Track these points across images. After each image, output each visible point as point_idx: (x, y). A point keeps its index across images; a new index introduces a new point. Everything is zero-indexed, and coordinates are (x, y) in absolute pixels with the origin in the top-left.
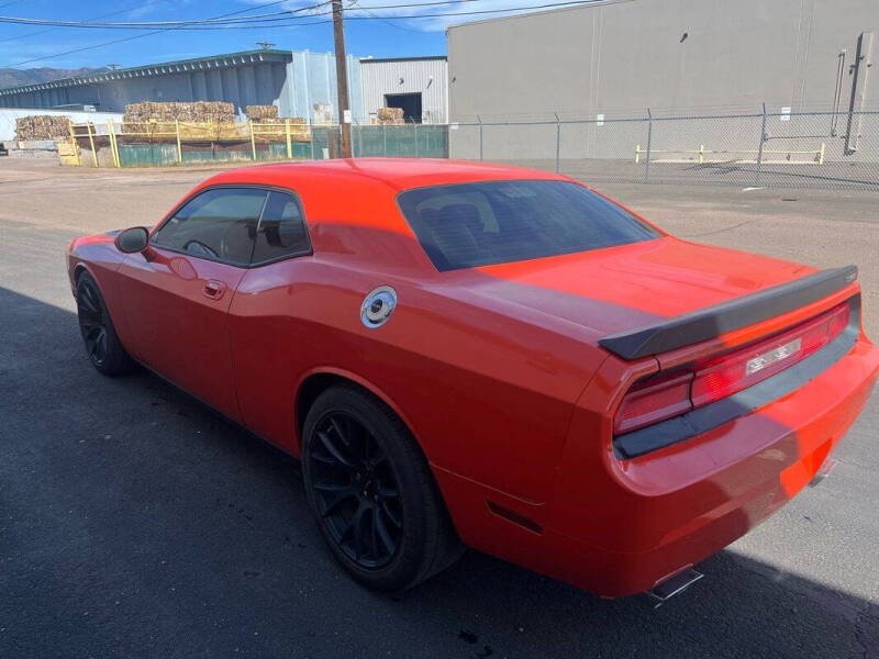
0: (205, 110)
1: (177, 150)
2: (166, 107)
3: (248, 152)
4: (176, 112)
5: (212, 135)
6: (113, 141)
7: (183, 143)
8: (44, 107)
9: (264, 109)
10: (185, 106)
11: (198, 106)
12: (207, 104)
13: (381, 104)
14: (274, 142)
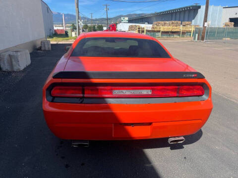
0: (173, 23)
1: (160, 34)
2: (163, 22)
3: (179, 35)
4: (165, 24)
5: (170, 30)
6: (145, 31)
7: (162, 32)
8: (135, 23)
9: (187, 23)
10: (167, 22)
11: (171, 22)
12: (174, 21)
13: (228, 21)
14: (187, 32)
